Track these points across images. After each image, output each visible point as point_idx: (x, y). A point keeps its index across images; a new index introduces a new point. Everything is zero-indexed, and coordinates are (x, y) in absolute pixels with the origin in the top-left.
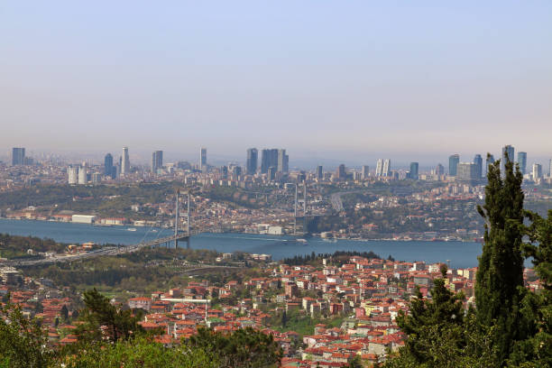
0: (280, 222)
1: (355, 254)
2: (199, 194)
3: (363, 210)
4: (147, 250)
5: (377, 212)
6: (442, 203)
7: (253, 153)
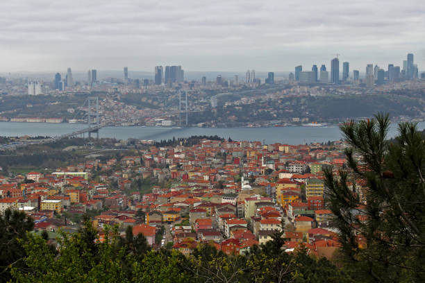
0: (171, 117)
1: (205, 137)
2: (117, 99)
3: (228, 106)
4: (65, 140)
5: (237, 108)
6: (284, 101)
7: (159, 70)
